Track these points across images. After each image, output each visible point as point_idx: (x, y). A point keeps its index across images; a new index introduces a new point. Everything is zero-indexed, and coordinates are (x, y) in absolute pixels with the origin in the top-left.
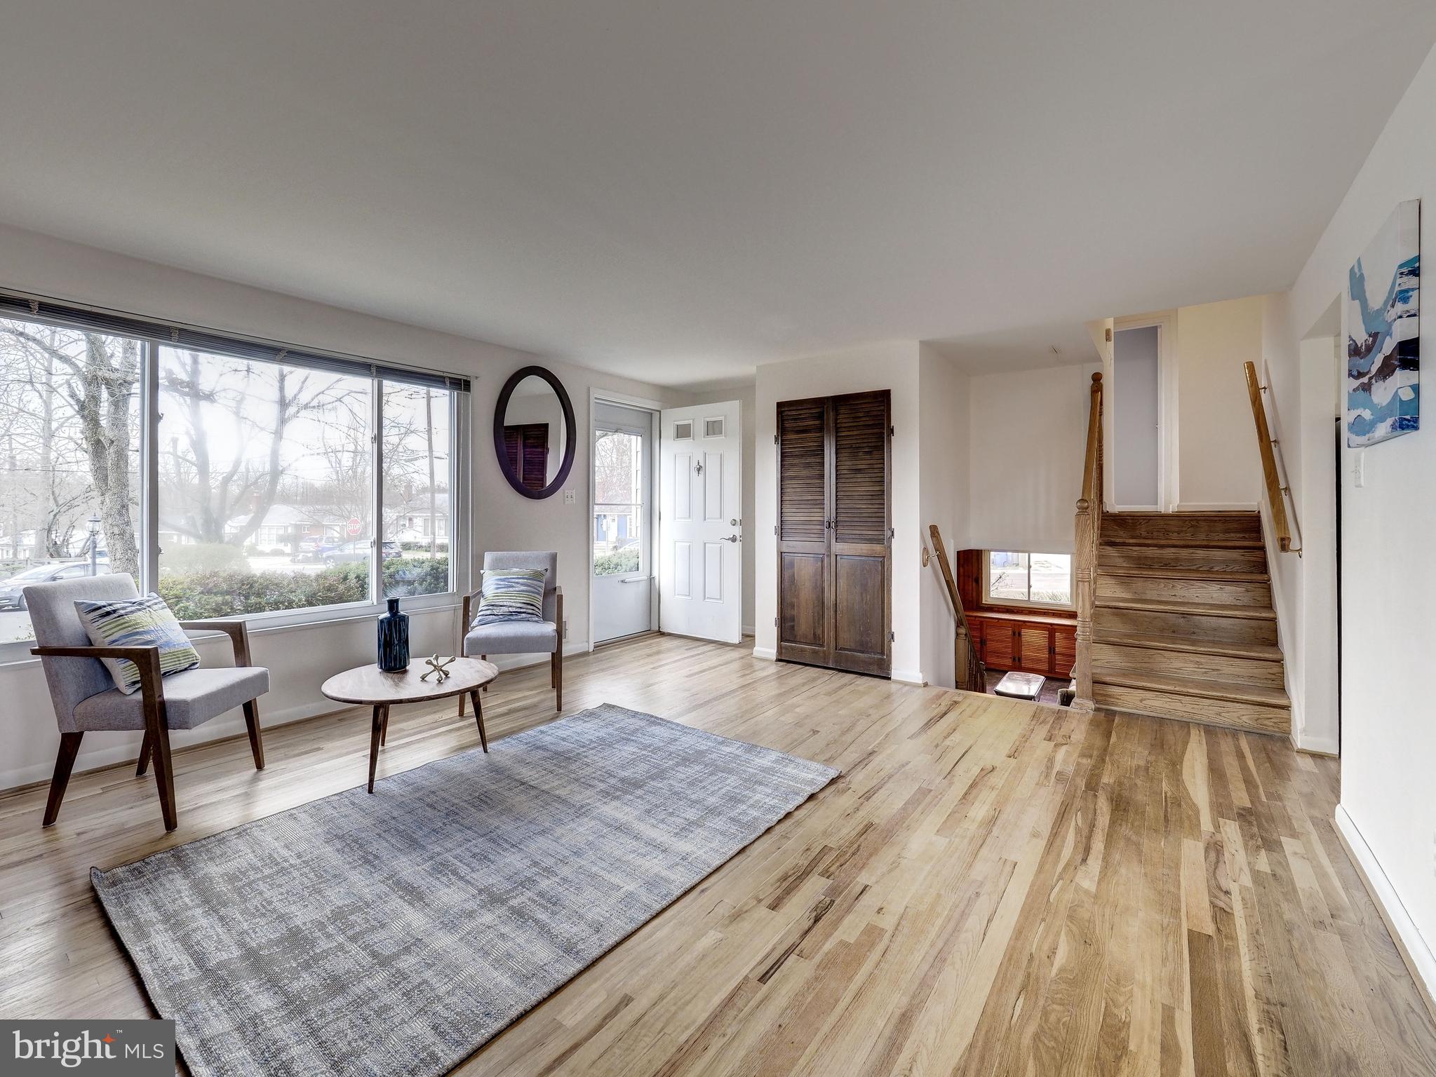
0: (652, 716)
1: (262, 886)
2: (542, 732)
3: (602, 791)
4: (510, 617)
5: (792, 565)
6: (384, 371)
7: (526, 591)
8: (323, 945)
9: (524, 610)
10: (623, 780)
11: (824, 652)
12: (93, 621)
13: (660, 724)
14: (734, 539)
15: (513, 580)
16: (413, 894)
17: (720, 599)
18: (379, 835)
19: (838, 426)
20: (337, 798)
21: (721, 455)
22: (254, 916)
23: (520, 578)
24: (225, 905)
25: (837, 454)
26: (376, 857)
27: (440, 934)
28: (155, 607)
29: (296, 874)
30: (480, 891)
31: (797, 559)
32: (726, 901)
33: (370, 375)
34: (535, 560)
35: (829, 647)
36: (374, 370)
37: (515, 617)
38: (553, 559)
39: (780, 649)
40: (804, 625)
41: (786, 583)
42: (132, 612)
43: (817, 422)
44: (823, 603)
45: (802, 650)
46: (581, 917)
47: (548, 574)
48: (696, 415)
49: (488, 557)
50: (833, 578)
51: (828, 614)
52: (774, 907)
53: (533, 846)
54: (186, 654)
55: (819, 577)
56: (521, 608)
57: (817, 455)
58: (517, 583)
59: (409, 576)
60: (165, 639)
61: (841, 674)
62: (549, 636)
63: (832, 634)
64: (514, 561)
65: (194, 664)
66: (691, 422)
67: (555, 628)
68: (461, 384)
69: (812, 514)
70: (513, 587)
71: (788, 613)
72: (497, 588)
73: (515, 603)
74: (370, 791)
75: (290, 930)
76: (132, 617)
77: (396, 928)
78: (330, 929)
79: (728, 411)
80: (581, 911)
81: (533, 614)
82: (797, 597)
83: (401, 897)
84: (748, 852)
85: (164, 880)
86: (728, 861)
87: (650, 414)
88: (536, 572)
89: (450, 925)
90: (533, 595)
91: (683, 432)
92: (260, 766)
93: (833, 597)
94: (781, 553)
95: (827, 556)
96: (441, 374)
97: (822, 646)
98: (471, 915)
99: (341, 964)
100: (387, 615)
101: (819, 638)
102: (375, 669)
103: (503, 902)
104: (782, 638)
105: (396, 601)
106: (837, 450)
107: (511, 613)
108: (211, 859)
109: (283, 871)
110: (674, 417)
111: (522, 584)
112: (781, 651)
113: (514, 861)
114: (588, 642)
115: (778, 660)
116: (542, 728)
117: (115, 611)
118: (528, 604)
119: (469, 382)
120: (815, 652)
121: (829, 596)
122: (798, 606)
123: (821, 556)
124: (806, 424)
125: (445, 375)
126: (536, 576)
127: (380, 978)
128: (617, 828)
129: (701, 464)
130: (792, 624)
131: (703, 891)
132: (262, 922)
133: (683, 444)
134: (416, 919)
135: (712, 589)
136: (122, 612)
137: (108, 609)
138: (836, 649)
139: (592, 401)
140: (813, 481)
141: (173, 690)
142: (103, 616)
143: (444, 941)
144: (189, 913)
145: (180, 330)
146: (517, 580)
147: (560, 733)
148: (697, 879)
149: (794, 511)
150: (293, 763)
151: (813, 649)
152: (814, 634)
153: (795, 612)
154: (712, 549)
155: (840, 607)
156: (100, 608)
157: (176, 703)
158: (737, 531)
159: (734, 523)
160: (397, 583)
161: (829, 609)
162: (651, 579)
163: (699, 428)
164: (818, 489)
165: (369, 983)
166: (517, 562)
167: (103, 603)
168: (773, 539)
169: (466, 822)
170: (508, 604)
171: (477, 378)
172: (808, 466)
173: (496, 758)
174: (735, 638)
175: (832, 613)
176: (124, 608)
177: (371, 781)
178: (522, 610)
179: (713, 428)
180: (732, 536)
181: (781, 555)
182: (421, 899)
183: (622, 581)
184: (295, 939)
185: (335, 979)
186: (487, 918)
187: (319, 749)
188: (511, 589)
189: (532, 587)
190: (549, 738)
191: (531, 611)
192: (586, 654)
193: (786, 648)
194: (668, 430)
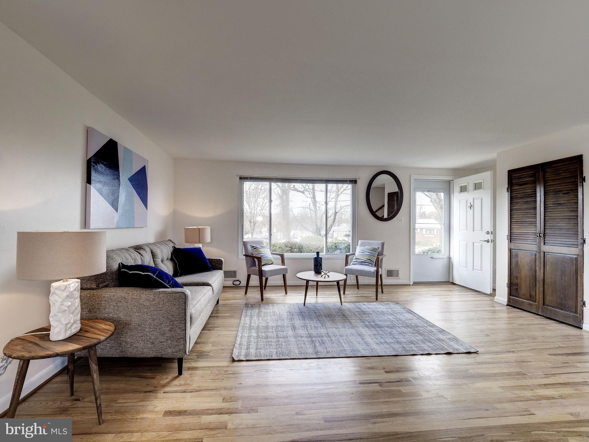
0: (410, 310)
1: (269, 316)
2: (364, 304)
3: (366, 325)
4: (362, 263)
5: (517, 256)
6: (327, 181)
7: (369, 255)
8: (270, 330)
9: (367, 261)
10: (376, 324)
11: (536, 305)
12: (253, 249)
13: (411, 313)
14: (488, 241)
15: (365, 250)
16: (294, 328)
17: (481, 270)
18: (298, 315)
19: (546, 179)
20: (296, 304)
21: (481, 199)
22: (264, 321)
23: (368, 250)
24: (260, 317)
25: (545, 195)
26: (293, 319)
27: (292, 338)
28: (265, 248)
29: (276, 316)
30: (309, 334)
31: (520, 253)
32: (373, 364)
33: (323, 183)
34: (376, 244)
35: (539, 302)
36: (324, 181)
37: (364, 264)
38: (383, 244)
39: (509, 300)
40: (524, 289)
41: (513, 265)
42: (260, 248)
43: (532, 179)
44: (536, 278)
45: (523, 302)
46: (326, 349)
47: (380, 249)
48: (470, 180)
49: (360, 242)
50: (542, 265)
51: (540, 285)
52: (386, 372)
53: (331, 330)
54: (271, 260)
55: (533, 264)
56: (366, 260)
57: (532, 196)
58: (366, 252)
59: (340, 247)
60: (266, 256)
61: (546, 319)
62: (372, 272)
63: (541, 296)
64: (368, 244)
65: (273, 263)
66: (466, 184)
67: (376, 269)
68: (354, 182)
69: (529, 229)
70: (364, 253)
71: (514, 281)
72: (359, 253)
73: (364, 258)
74: (304, 305)
75: (267, 325)
76: (260, 250)
77: (285, 333)
78: (274, 328)
79: (485, 177)
80: (327, 347)
81: (370, 263)
82: (520, 273)
83: (291, 328)
84: (397, 357)
85: (255, 309)
86: (386, 356)
87: (449, 182)
88: (374, 248)
89: (295, 337)
90: (372, 256)
91: (463, 189)
92: (286, 293)
93: (542, 276)
94: (511, 249)
95: (539, 252)
96: (346, 179)
97: (535, 302)
98: (302, 337)
99: (270, 334)
100: (316, 256)
101: (533, 297)
102: (313, 272)
103: (311, 337)
104: (510, 294)
105: (319, 252)
106: (545, 193)
107: (362, 262)
108: (265, 308)
109: (274, 315)
110: (459, 183)
111: (368, 252)
112: (510, 300)
113: (323, 331)
114: (410, 280)
115: (507, 305)
116: (365, 303)
117: (257, 248)
118: (369, 259)
119: (356, 180)
120: (530, 304)
121: (540, 274)
122: (521, 278)
123: (535, 252)
124: (525, 180)
125: (347, 179)
126: (374, 250)
127: (275, 340)
128: (360, 335)
129: (472, 204)
130: (517, 287)
131: (368, 359)
132: (264, 322)
133: (464, 195)
134: (290, 333)
135: (477, 266)
136: (258, 248)
137: (255, 247)
138: (544, 305)
139: (412, 180)
140: (530, 211)
141: (264, 268)
142: (254, 249)
143: (292, 339)
144: (254, 316)
145: (275, 178)
146: (366, 251)
147: (370, 306)
148: (370, 355)
149: (519, 227)
150: (294, 294)
151: (529, 303)
152: (530, 295)
153: (519, 281)
154: (477, 245)
155: (547, 281)
156: (254, 247)
157: (264, 271)
158: (490, 237)
159: (488, 233)
160: (337, 249)
161: (539, 282)
162: (449, 258)
163: (471, 187)
164: (533, 215)
165: (272, 340)
166: (369, 244)
167: (255, 246)
168: (506, 242)
169: (320, 319)
170: (362, 259)
171: (359, 179)
172: (526, 203)
173: (343, 307)
174: (489, 291)
175: (541, 284)
176: (259, 247)
177: (305, 302)
178: (366, 261)
179: (478, 186)
180: (487, 240)
181: (510, 250)
182: (295, 330)
183: (432, 257)
184: (267, 327)
185: (267, 336)
186: (305, 339)
187: (302, 293)
188: (364, 254)
189: (371, 254)
190: (365, 306)
191: (369, 262)
192: (409, 285)
193: (513, 299)
194: (457, 189)
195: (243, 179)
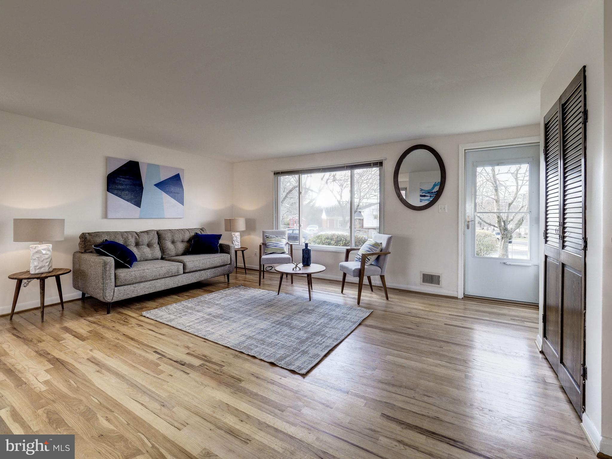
5: (549, 268)
6: (353, 167)
25: (564, 156)
34: (384, 238)
36: (350, 167)
38: (389, 239)
39: (543, 343)
41: (547, 285)
47: (384, 245)
50: (561, 287)
55: (557, 284)
69: (555, 220)
74: (278, 294)
93: (560, 308)
94: (545, 256)
95: (559, 263)
96: (370, 162)
104: (545, 333)
106: (564, 152)
114: (457, 292)
115: (541, 352)
119: (382, 162)
126: (376, 245)
131: (205, 342)
138: (561, 361)
139: (461, 152)
148: (211, 340)
149: (551, 216)
151: (554, 353)
166: (379, 238)
171: (385, 160)
177: (279, 291)
183: (504, 263)
192: (456, 298)
195: (277, 174)
